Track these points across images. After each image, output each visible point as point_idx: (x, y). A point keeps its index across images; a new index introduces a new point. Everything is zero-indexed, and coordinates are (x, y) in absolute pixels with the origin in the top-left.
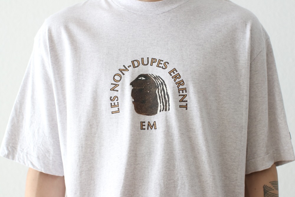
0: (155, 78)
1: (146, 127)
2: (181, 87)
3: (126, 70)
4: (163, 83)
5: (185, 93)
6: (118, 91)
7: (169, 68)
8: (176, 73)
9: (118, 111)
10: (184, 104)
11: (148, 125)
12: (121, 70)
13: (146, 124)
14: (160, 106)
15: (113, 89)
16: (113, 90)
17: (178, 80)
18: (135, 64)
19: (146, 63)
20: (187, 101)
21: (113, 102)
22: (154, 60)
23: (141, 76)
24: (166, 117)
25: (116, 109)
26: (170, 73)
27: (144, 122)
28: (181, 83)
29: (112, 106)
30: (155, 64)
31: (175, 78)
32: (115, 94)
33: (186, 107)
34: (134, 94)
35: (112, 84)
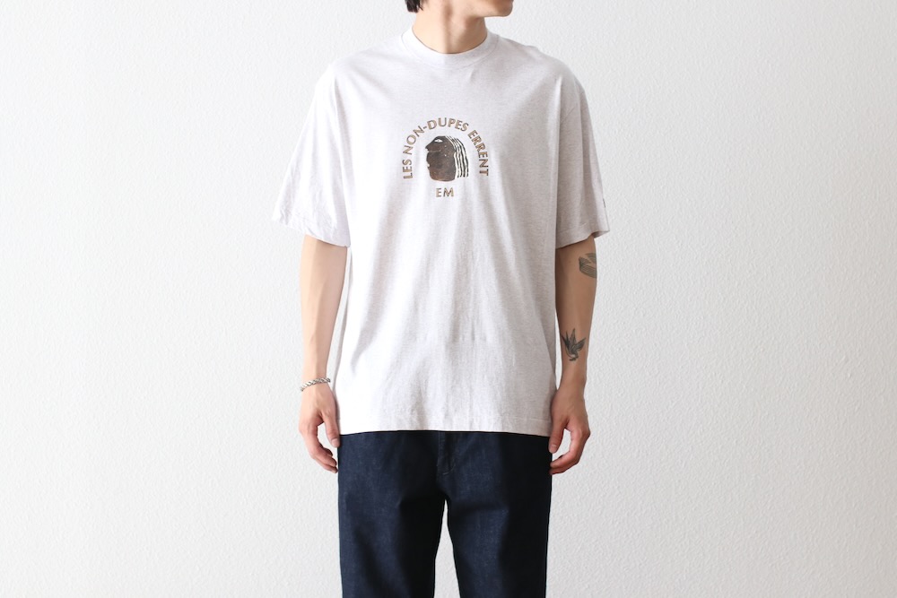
0: (453, 140)
1: (442, 194)
2: (481, 151)
3: (421, 131)
4: (462, 146)
5: (485, 158)
6: (411, 154)
7: (469, 130)
8: (476, 136)
9: (411, 177)
10: (485, 169)
11: (445, 192)
12: (415, 132)
13: (442, 191)
14: (458, 171)
15: (406, 152)
16: (406, 153)
17: (478, 144)
18: (431, 125)
19: (443, 124)
20: (487, 166)
21: (405, 167)
22: (452, 121)
23: (438, 138)
24: (464, 183)
25: (408, 174)
26: (469, 136)
27: (440, 189)
28: (481, 147)
29: (404, 171)
30: (453, 126)
31: (475, 140)
33: (487, 172)
34: (429, 158)
35: (405, 146)
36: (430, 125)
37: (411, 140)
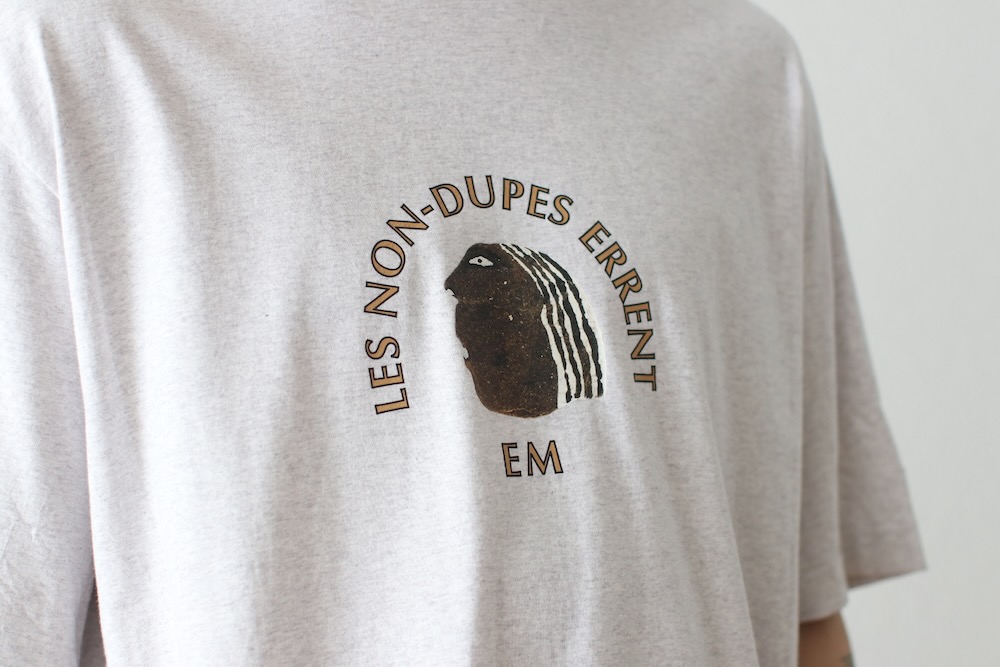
0: (526, 259)
2: (632, 298)
3: (417, 223)
4: (564, 282)
6: (394, 314)
7: (579, 223)
8: (608, 242)
9: (403, 403)
10: (645, 366)
11: (530, 456)
12: (396, 226)
13: (522, 452)
14: (566, 376)
15: (373, 309)
16: (377, 311)
17: (618, 271)
19: (484, 198)
20: (652, 356)
21: (377, 365)
23: (476, 250)
24: (595, 421)
25: (392, 393)
26: (584, 240)
27: (514, 445)
29: (375, 382)
30: (520, 205)
31: (607, 260)
32: (385, 327)
33: (652, 379)
35: (369, 284)
36: (441, 204)
37: (387, 258)
